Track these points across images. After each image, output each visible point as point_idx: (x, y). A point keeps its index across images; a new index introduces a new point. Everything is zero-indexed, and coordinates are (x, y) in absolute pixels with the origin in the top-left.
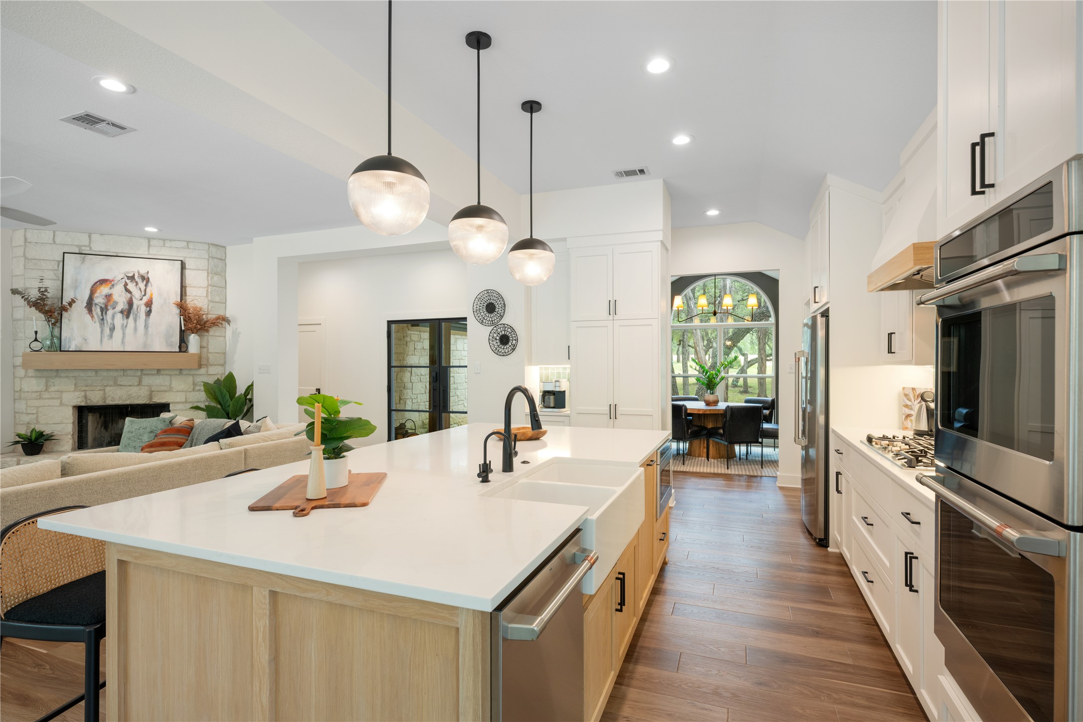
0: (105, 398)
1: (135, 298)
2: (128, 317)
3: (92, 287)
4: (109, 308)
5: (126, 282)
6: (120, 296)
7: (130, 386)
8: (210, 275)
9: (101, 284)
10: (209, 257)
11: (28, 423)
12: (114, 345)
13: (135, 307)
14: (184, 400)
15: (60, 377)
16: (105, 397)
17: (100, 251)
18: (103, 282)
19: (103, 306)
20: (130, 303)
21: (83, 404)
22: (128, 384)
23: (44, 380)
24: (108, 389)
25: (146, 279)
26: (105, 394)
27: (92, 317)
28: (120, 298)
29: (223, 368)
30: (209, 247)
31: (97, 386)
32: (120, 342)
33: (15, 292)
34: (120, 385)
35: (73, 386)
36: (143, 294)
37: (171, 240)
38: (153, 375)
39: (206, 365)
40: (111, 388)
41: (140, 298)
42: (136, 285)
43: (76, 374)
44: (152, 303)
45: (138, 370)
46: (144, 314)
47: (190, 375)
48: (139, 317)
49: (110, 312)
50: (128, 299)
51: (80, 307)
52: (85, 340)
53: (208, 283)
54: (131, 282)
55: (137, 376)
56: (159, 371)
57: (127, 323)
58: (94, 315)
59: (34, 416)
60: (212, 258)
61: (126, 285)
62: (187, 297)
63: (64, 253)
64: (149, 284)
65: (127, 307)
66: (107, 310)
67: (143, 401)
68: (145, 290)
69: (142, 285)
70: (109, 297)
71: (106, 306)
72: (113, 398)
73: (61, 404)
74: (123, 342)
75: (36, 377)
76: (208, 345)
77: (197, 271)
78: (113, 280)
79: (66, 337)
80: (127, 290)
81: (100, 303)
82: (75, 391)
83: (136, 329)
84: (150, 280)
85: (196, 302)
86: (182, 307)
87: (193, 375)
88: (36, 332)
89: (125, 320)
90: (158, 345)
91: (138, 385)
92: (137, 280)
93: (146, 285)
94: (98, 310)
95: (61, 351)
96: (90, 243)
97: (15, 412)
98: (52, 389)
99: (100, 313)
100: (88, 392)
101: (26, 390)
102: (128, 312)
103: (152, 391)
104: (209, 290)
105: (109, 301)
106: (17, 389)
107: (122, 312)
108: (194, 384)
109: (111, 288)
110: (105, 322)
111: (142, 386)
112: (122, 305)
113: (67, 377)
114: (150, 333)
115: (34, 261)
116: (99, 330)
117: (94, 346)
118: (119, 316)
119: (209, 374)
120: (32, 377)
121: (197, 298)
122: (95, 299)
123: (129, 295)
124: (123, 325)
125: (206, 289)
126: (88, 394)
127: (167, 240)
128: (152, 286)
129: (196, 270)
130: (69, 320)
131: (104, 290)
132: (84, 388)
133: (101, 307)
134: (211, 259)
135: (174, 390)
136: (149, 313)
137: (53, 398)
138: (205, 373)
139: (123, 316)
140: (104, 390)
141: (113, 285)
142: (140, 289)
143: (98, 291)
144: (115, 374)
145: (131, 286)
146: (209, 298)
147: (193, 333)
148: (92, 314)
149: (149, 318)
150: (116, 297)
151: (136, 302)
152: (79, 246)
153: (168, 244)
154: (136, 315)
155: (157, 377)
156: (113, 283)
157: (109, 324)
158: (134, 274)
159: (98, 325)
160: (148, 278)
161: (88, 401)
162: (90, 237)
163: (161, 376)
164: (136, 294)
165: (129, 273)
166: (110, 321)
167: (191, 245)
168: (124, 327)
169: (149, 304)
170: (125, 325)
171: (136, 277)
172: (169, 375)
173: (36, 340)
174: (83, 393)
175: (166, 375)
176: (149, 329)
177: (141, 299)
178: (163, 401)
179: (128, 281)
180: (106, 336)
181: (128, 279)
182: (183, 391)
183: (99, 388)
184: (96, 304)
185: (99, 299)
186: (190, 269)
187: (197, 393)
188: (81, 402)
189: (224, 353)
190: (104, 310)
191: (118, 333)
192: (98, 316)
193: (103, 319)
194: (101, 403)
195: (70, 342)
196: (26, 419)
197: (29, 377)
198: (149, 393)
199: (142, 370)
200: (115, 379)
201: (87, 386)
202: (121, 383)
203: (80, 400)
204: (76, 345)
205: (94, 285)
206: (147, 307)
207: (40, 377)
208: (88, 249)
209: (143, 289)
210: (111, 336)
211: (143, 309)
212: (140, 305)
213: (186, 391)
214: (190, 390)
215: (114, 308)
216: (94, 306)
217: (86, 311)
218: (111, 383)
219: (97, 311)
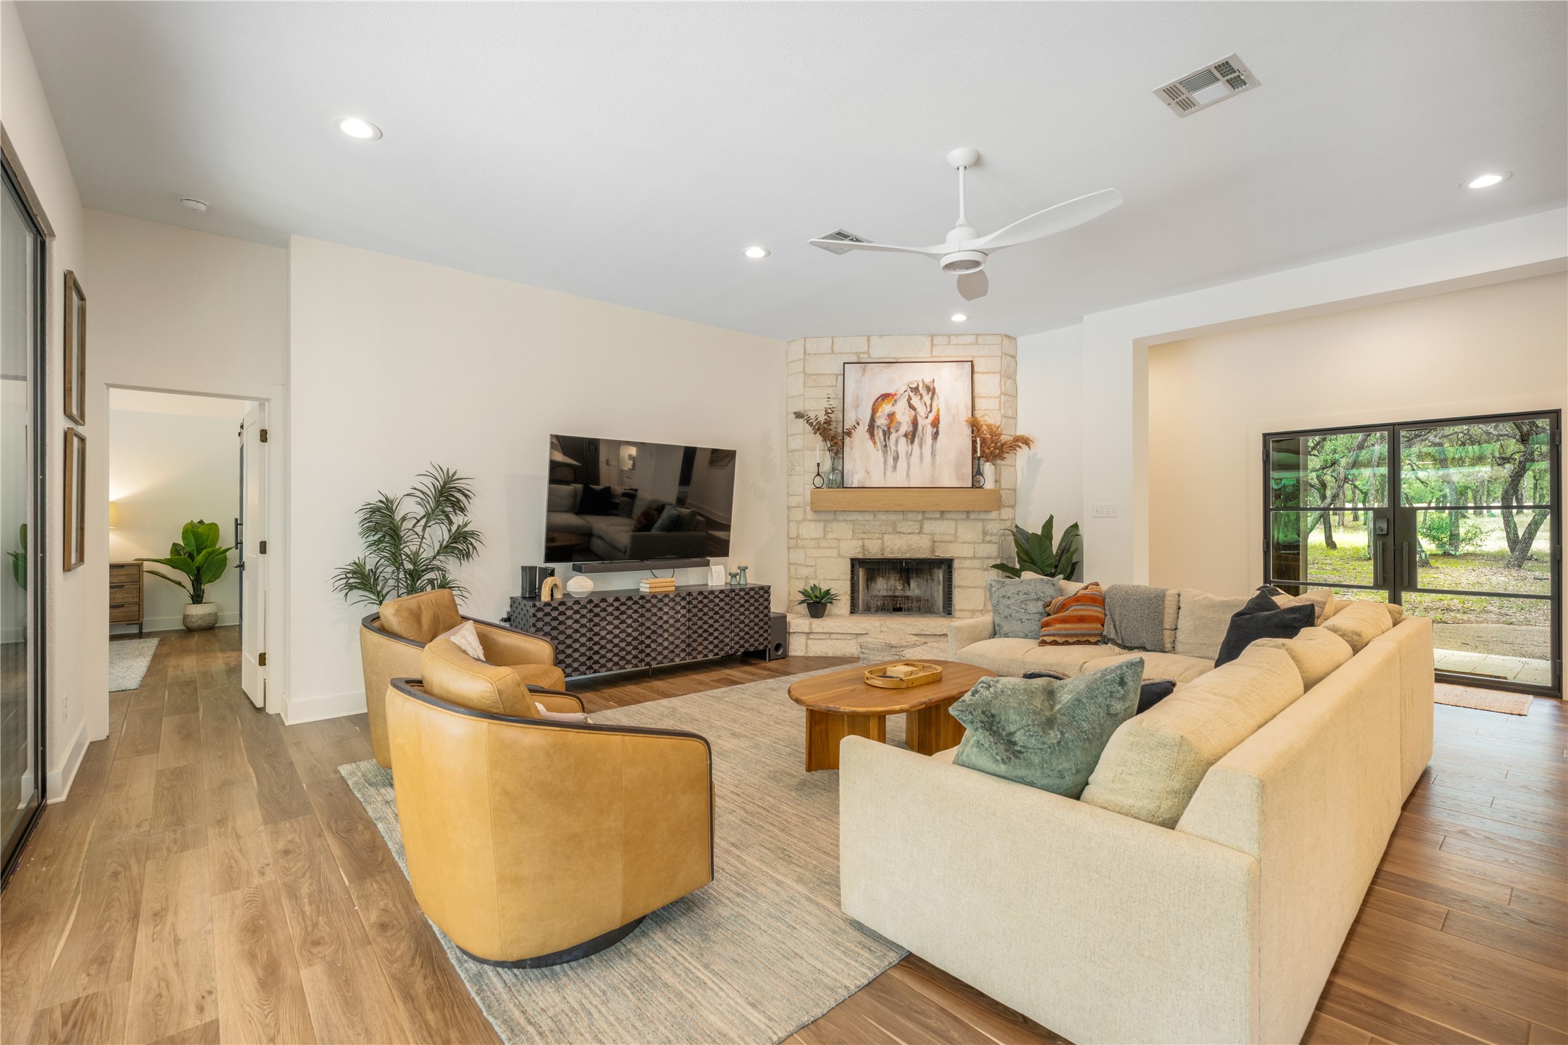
0: (883, 550)
1: (921, 417)
2: (912, 442)
3: (874, 404)
4: (892, 430)
5: (909, 396)
6: (903, 415)
7: (910, 534)
8: (1003, 379)
9: (883, 400)
10: (1002, 353)
11: (807, 577)
12: (898, 479)
13: (920, 428)
14: (972, 555)
15: (839, 521)
16: (883, 548)
17: (878, 358)
18: (885, 397)
19: (886, 429)
20: (915, 423)
21: (860, 556)
22: (908, 531)
23: (821, 525)
24: (886, 537)
25: (931, 390)
26: (883, 543)
27: (875, 443)
28: (904, 417)
29: (1013, 511)
30: (1003, 340)
31: (876, 533)
32: (905, 474)
33: (799, 415)
34: (900, 532)
35: (851, 533)
36: (929, 410)
37: (957, 336)
38: (936, 519)
39: (999, 506)
40: (890, 536)
41: (925, 416)
42: (920, 398)
43: (854, 517)
44: (939, 423)
45: (918, 512)
46: (930, 438)
47: (979, 520)
48: (925, 442)
49: (893, 436)
50: (912, 418)
51: (861, 433)
52: (868, 473)
53: (1001, 390)
54: (915, 395)
55: (918, 521)
56: (942, 512)
57: (912, 450)
58: (877, 440)
59: (813, 569)
60: (1005, 354)
61: (909, 399)
62: (979, 411)
63: (844, 363)
64: (935, 397)
65: (911, 429)
66: (890, 433)
67: (925, 554)
68: (931, 405)
69: (927, 398)
70: (891, 416)
71: (889, 428)
72: (891, 549)
73: (839, 556)
74: (908, 475)
75: (814, 521)
76: (1001, 476)
77: (988, 374)
78: (895, 395)
79: (848, 470)
80: (912, 407)
81: (882, 425)
82: (852, 539)
83: (921, 458)
84: (936, 391)
85: (986, 417)
86: (975, 426)
87: (983, 520)
88: (818, 465)
89: (909, 446)
90: (948, 479)
91: (919, 533)
92: (921, 392)
93: (932, 398)
94: (881, 433)
95: (843, 488)
96: (868, 349)
97: (789, 564)
98: (830, 536)
99: (882, 438)
100: (866, 541)
101: (805, 536)
102: (912, 436)
103: (935, 541)
104: (1002, 401)
105: (891, 422)
106: (793, 535)
107: (906, 435)
108: (985, 533)
109: (893, 405)
110: (888, 449)
111: (924, 534)
112: (906, 427)
113: (845, 521)
114: (938, 462)
115: (813, 377)
116: (882, 460)
117: (876, 481)
118: (903, 441)
119: (1002, 520)
120: (810, 520)
121: (988, 411)
122: (877, 420)
123: (913, 413)
124: (908, 452)
125: (998, 400)
126: (866, 542)
127: (952, 335)
128: (938, 399)
129: (986, 373)
130: (851, 448)
131: (886, 408)
132: (862, 536)
133: (884, 430)
134: (1004, 356)
135: (960, 540)
136: (936, 435)
137: (830, 548)
138: (997, 517)
139: (907, 441)
140: (882, 539)
141: (895, 401)
142: (925, 404)
143: (880, 410)
144: (893, 517)
145: (915, 401)
146: (1002, 412)
147: (987, 461)
148: (875, 439)
149: (936, 443)
150: (899, 417)
151: (921, 422)
152: (857, 354)
153: (954, 340)
154: (922, 439)
155: (941, 522)
156: (895, 398)
157: (893, 452)
158: (918, 385)
159: (880, 452)
160: (934, 389)
161: (866, 552)
162: (868, 340)
163: (945, 521)
164: (922, 410)
165: (912, 383)
166: (893, 448)
167: (980, 340)
168: (909, 455)
169: (935, 424)
171: (920, 388)
172: (955, 520)
173: (818, 474)
174: (861, 542)
175: (951, 519)
176: (937, 457)
177: (927, 418)
178: (947, 555)
179: (912, 394)
180: (889, 468)
181: (911, 391)
182: (970, 543)
183: (877, 535)
184: (878, 427)
185: (881, 421)
186: (980, 373)
187: (988, 545)
188: (859, 553)
189: (1015, 490)
190: (887, 434)
191: (902, 463)
192: (881, 442)
193: (886, 446)
194: (879, 556)
195: (852, 476)
196: (805, 572)
197: (807, 520)
198: (930, 545)
199: (923, 512)
200: (894, 525)
201: (864, 533)
202: (901, 530)
203: (857, 550)
204: (859, 480)
205: (875, 402)
206: (933, 428)
207: (819, 521)
208: (866, 356)
209: (928, 404)
210: (895, 467)
211: (929, 430)
212: (925, 424)
213: (974, 543)
214: (979, 541)
215: (897, 431)
216: (876, 429)
217: (867, 436)
218: (890, 529)
219: (879, 435)
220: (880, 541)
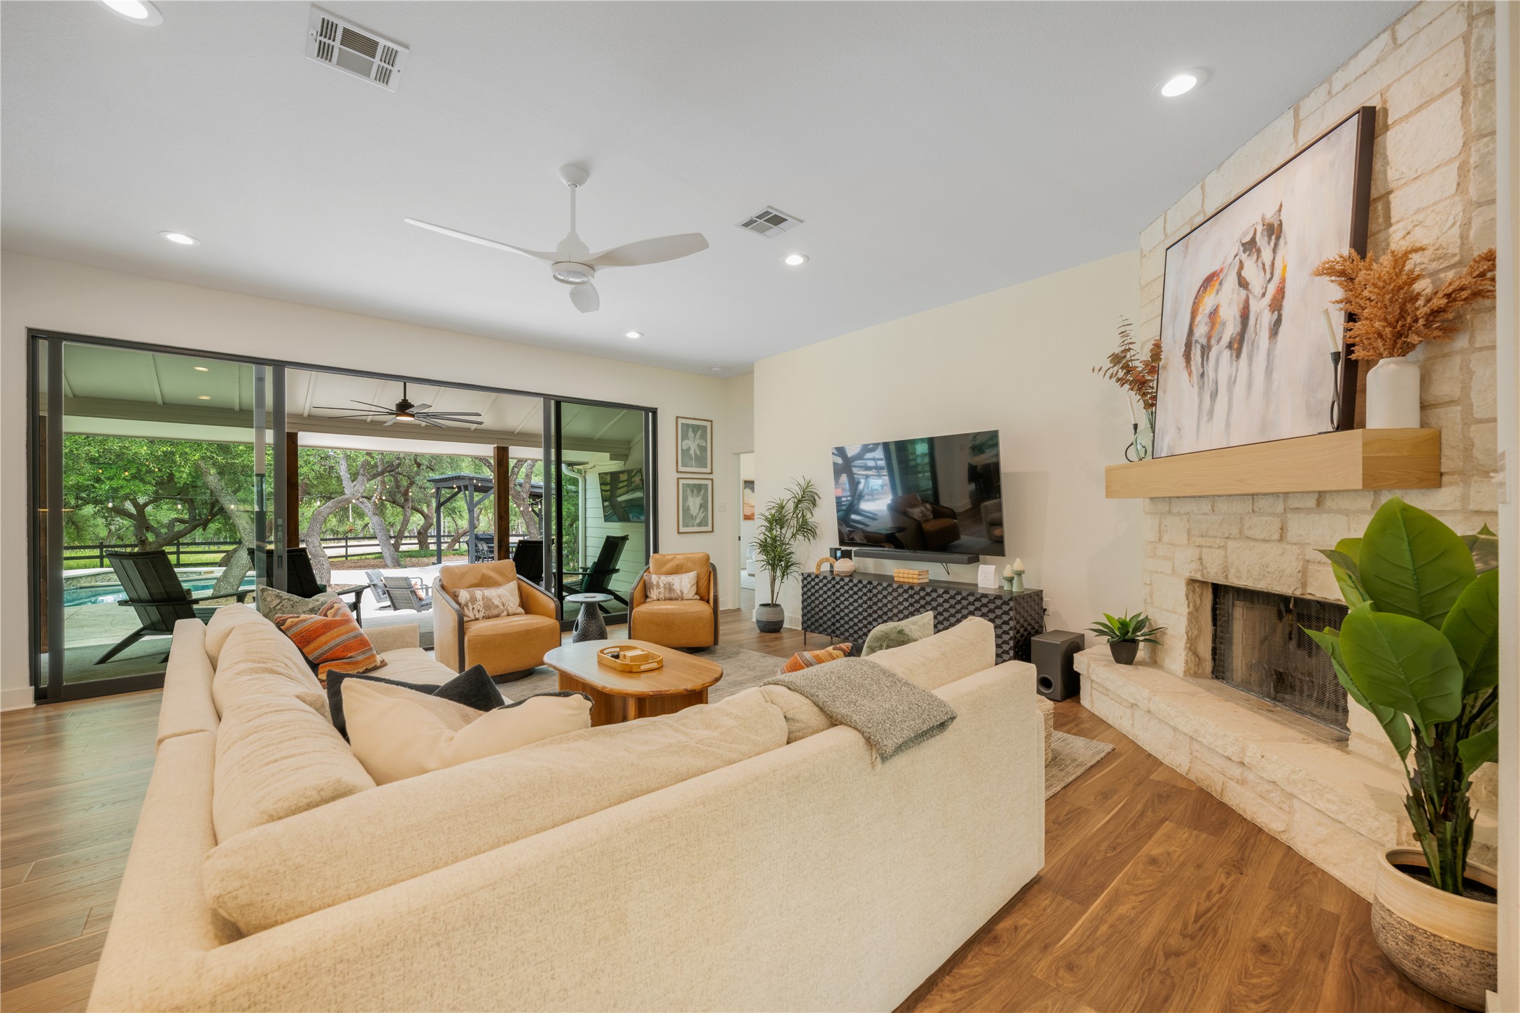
0: (1225, 570)
1: (1255, 296)
2: (1238, 356)
3: (1194, 302)
4: (1213, 342)
5: (1241, 262)
6: (1230, 303)
7: (1265, 541)
8: (1473, 96)
9: (1206, 289)
11: (1145, 601)
12: (1216, 433)
15: (1173, 512)
16: (1226, 567)
18: (1209, 281)
19: (1205, 341)
20: (1245, 314)
21: (1199, 576)
22: (1262, 537)
23: (1158, 519)
24: (1231, 545)
25: (1276, 230)
26: (1226, 557)
27: (1190, 374)
28: (1230, 309)
31: (1215, 537)
34: (1249, 538)
35: (1186, 536)
36: (1268, 275)
38: (1308, 511)
39: (1462, 473)
40: (1239, 544)
41: (1261, 292)
42: (1258, 259)
43: (1190, 507)
45: (1277, 495)
48: (1258, 348)
49: (1213, 354)
50: (1241, 305)
52: (1179, 429)
53: (1463, 134)
54: (1249, 255)
55: (1281, 515)
56: (1321, 496)
57: (1237, 371)
58: (1193, 368)
59: (1149, 589)
61: (1241, 267)
62: (1392, 229)
63: (1168, 249)
64: (1282, 241)
65: (1239, 326)
66: (1210, 348)
68: (1273, 264)
69: (1268, 252)
70: (1214, 314)
71: (1209, 339)
72: (1238, 570)
73: (1176, 573)
74: (1228, 424)
76: (1466, 388)
77: (1424, 111)
78: (1221, 270)
79: (1160, 429)
80: (1242, 282)
81: (1202, 335)
82: (1188, 545)
84: (1283, 226)
88: (1136, 426)
89: (1235, 363)
91: (1280, 540)
92: (1259, 243)
93: (1274, 251)
94: (1199, 353)
95: (1152, 459)
98: (1166, 538)
99: (1200, 361)
100: (1204, 550)
102: (1239, 343)
103: (1308, 561)
105: (1214, 325)
107: (1231, 344)
109: (1218, 292)
110: (1206, 379)
111: (1288, 543)
112: (1230, 329)
113: (1179, 513)
116: (1196, 401)
117: (1188, 441)
118: (1226, 354)
121: (1420, 217)
122: (1195, 329)
123: (1243, 293)
124: (1230, 378)
125: (1456, 165)
126: (1206, 553)
128: (1286, 243)
129: (1419, 108)
130: (1164, 391)
131: (1208, 301)
132: (1198, 541)
133: (1202, 347)
137: (1165, 558)
138: (1458, 505)
139: (1231, 355)
140: (1224, 547)
141: (1222, 282)
142: (1264, 266)
143: (1201, 309)
144: (1239, 508)
145: (1250, 267)
147: (1388, 355)
148: (1191, 368)
149: (1276, 343)
150: (1224, 311)
151: (1254, 306)
155: (1319, 517)
156: (1222, 275)
157: (1211, 383)
158: (1255, 231)
159: (1196, 391)
160: (1280, 224)
161: (1208, 572)
162: (1204, 187)
163: (1327, 516)
164: (1257, 282)
165: (1247, 232)
166: (1212, 374)
167: (1403, 31)
168: (1232, 382)
169: (1277, 305)
170: (1233, 378)
171: (1258, 236)
173: (1134, 441)
174: (1198, 551)
175: (1342, 511)
176: (1275, 375)
177: (1264, 295)
179: (1244, 257)
181: (1244, 251)
183: (1218, 541)
184: (1196, 342)
185: (1201, 329)
186: (1393, 122)
190: (1205, 351)
192: (1197, 370)
193: (1203, 375)
195: (1163, 437)
198: (1300, 568)
199: (1281, 496)
200: (1241, 523)
201: (1202, 536)
202: (1251, 533)
203: (1196, 567)
204: (1169, 445)
205: (1196, 297)
206: (1273, 312)
207: (1155, 514)
208: (1200, 213)
209: (1268, 264)
210: (1212, 411)
215: (1219, 341)
216: (1193, 345)
218: (1235, 530)
219: (1196, 353)
220: (1221, 552)
